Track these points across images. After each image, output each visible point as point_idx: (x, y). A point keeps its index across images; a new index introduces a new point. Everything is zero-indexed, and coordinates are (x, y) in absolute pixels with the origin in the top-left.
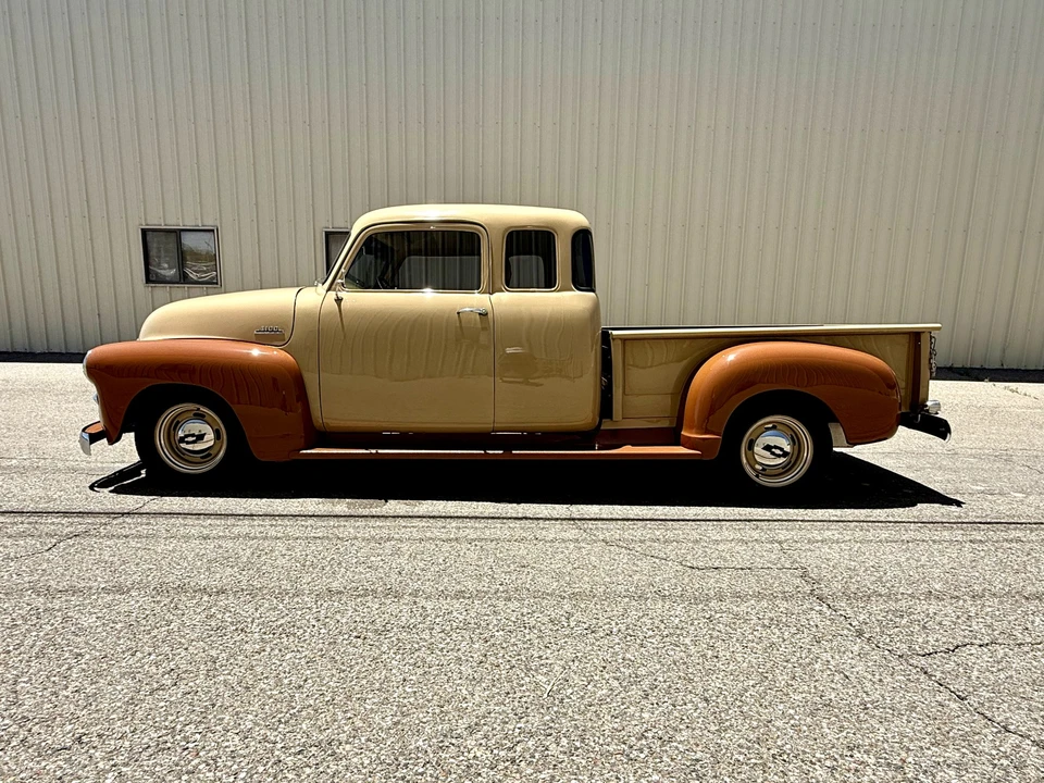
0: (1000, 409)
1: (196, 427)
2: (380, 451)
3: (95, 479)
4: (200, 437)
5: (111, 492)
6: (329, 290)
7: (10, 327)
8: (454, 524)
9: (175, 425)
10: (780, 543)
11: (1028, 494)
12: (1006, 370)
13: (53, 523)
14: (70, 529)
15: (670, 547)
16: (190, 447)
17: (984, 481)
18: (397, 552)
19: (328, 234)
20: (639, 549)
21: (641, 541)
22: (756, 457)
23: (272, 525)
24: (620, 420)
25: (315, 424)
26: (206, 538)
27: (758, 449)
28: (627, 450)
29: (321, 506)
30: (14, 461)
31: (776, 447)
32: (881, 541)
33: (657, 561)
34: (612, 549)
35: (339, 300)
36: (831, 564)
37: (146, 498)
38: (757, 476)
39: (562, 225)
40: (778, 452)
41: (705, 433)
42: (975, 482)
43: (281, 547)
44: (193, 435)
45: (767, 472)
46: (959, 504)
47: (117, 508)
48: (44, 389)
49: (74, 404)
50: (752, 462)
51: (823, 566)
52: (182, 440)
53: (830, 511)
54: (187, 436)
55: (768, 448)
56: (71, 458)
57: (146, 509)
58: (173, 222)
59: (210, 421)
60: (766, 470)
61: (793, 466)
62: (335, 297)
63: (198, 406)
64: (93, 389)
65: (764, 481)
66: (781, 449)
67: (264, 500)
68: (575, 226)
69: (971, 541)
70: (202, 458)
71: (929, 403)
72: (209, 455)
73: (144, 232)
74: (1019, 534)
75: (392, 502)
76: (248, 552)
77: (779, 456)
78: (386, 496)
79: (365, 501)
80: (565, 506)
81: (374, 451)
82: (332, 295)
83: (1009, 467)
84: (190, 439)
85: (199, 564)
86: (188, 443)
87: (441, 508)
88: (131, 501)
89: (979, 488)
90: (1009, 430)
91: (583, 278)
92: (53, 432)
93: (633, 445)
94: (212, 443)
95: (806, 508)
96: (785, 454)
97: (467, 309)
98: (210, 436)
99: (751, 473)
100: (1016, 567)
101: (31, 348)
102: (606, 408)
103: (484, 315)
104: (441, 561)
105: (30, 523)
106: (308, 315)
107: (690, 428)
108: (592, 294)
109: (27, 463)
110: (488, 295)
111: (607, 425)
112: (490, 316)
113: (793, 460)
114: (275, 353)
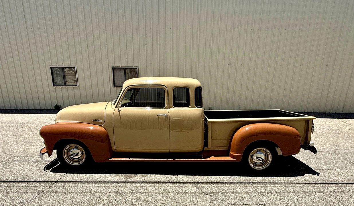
0: (340, 130)
1: (75, 151)
2: (134, 159)
3: (45, 165)
4: (77, 154)
5: (51, 171)
6: (116, 107)
7: (10, 101)
8: (157, 185)
9: (69, 150)
10: (259, 193)
11: (342, 170)
12: (344, 113)
13: (35, 186)
14: (40, 189)
15: (224, 195)
16: (74, 157)
17: (328, 164)
18: (140, 198)
19: (113, 69)
20: (214, 196)
21: (216, 193)
22: (253, 160)
23: (101, 186)
24: (210, 148)
25: (113, 149)
26: (82, 193)
27: (254, 157)
28: (212, 158)
29: (116, 177)
30: (19, 158)
31: (260, 158)
32: (290, 192)
33: (219, 201)
34: (206, 196)
35: (119, 111)
36: (273, 202)
37: (62, 174)
38: (254, 166)
39: (192, 86)
40: (260, 159)
41: (237, 154)
42: (325, 164)
43: (105, 196)
44: (75, 154)
45: (257, 165)
46: (318, 174)
47: (53, 179)
48: (24, 125)
49: (34, 132)
50: (252, 162)
51: (271, 203)
52: (71, 155)
53: (276, 178)
54: (73, 154)
55: (257, 158)
56: (36, 156)
57: (62, 180)
58: (61, 64)
59: (79, 149)
60: (256, 164)
61: (265, 163)
62: (118, 110)
63: (76, 145)
64: (42, 140)
65: (256, 168)
66: (262, 158)
67: (98, 175)
68: (196, 86)
69: (319, 192)
70: (78, 160)
71: (310, 143)
72: (80, 159)
73: (51, 68)
74: (334, 188)
75: (138, 175)
76: (95, 198)
77: (261, 160)
78: (136, 173)
79: (129, 175)
80: (192, 176)
81: (132, 159)
82: (117, 109)
83: (337, 158)
84: (74, 155)
85: (81, 204)
86: (73, 156)
87: (153, 178)
88: (57, 176)
89: (326, 167)
90: (341, 140)
91: (199, 103)
92: (29, 145)
93: (214, 156)
94: (81, 155)
95: (268, 177)
96: (263, 160)
97: (161, 115)
98: (80, 153)
99: (252, 165)
100: (331, 203)
101: (17, 108)
102: (206, 144)
103: (166, 116)
104: (153, 202)
105: (28, 186)
106: (109, 115)
107: (233, 152)
108: (201, 108)
109: (23, 158)
110: (167, 109)
111: (206, 149)
112: (168, 116)
113: (265, 161)
114: (99, 128)
